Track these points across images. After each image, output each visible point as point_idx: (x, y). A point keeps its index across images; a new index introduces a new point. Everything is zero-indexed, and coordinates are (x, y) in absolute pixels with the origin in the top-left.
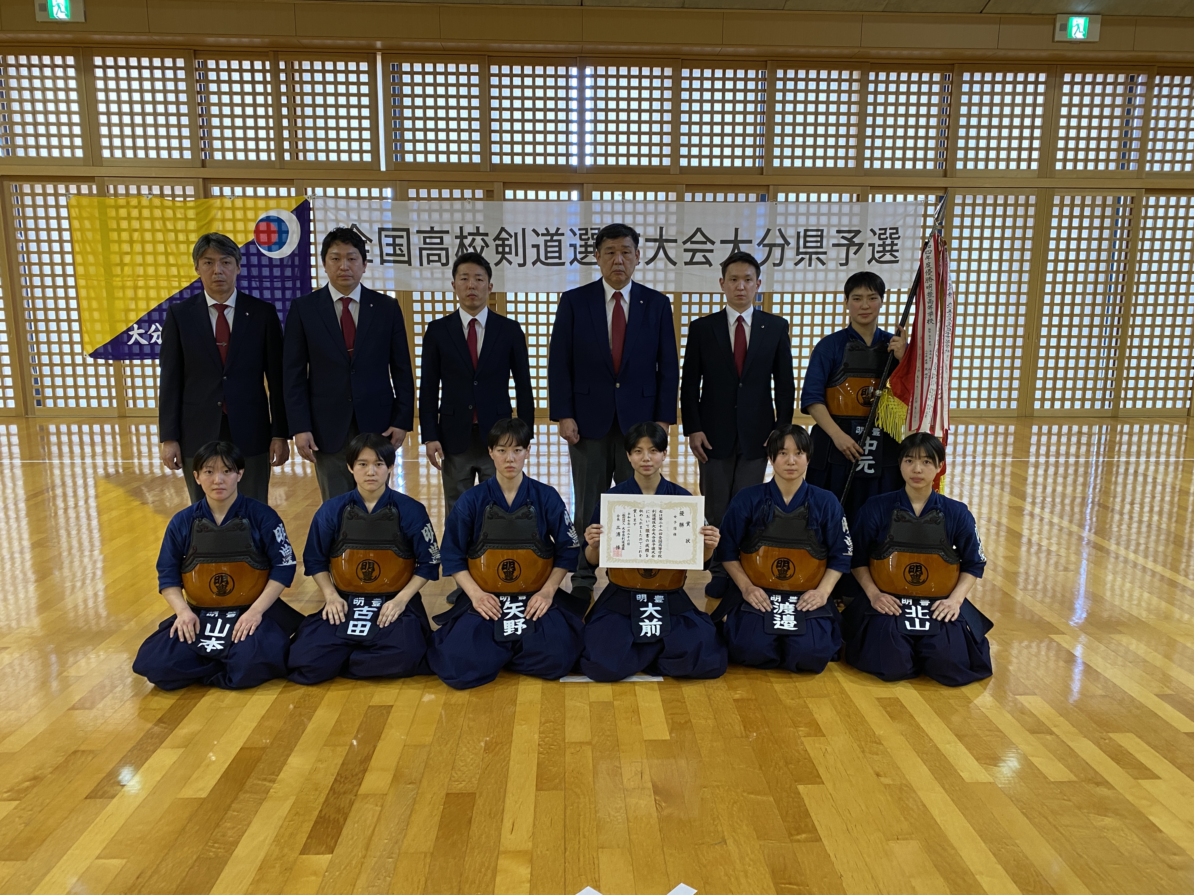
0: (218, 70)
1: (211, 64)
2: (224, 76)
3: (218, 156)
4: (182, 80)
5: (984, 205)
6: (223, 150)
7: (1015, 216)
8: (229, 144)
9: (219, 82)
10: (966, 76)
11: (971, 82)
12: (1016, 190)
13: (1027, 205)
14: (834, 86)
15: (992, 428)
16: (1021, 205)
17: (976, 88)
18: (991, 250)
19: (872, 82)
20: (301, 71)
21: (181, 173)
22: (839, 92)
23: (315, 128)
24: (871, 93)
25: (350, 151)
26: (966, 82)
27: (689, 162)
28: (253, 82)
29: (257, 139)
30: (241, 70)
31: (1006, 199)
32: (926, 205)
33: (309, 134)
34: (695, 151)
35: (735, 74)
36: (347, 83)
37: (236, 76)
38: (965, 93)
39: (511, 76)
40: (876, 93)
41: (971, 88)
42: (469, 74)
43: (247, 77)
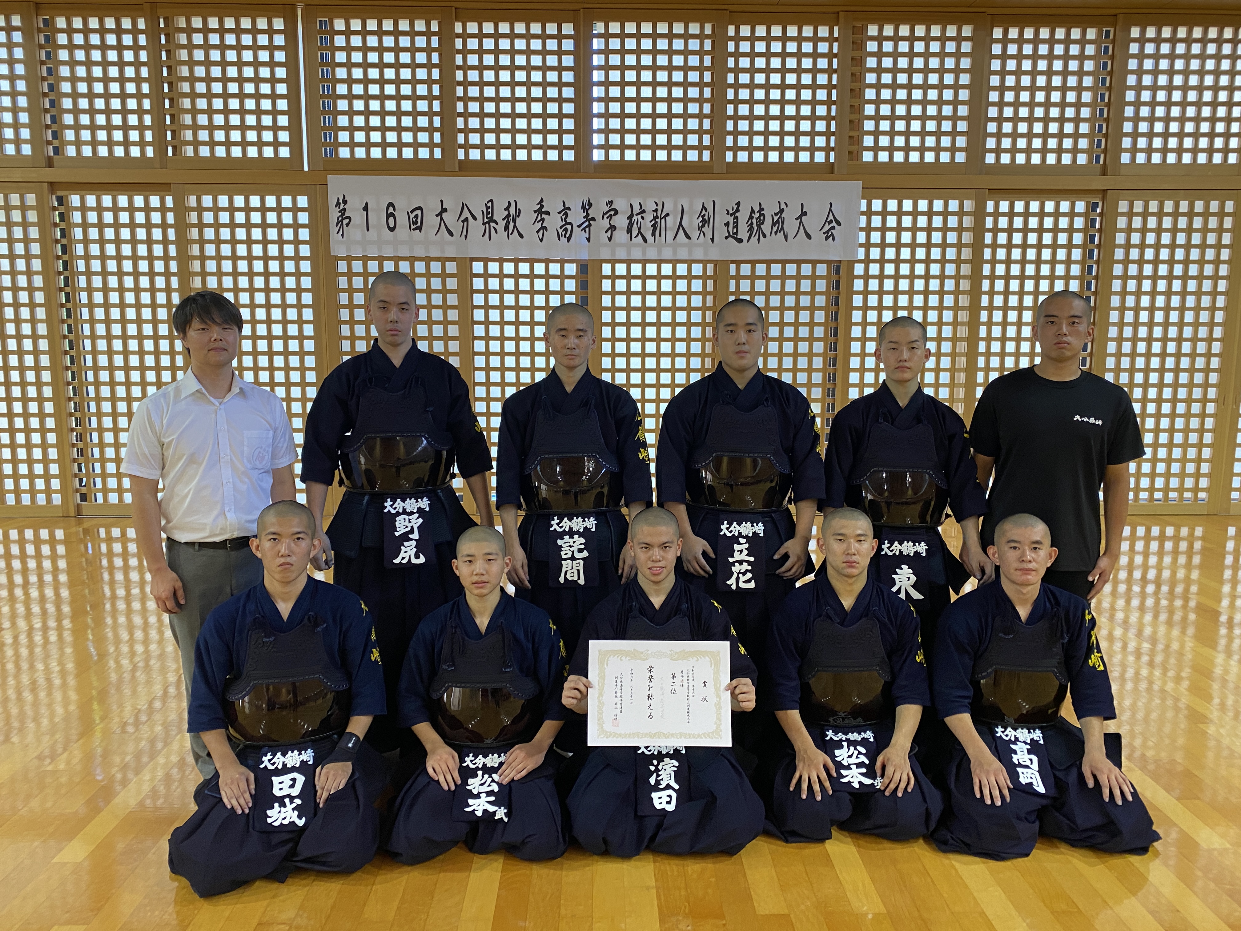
0: (70, 31)
1: (61, 23)
2: (79, 39)
3: (71, 151)
4: (18, 45)
5: (1160, 215)
6: (78, 143)
7: (1205, 230)
8: (86, 135)
9: (71, 47)
10: (1135, 32)
11: (1142, 41)
12: (1206, 194)
13: (1221, 214)
14: (935, 47)
15: (1170, 531)
16: (1213, 214)
17: (1150, 48)
18: (1170, 278)
19: (997, 41)
20: (190, 31)
21: (17, 176)
22: (942, 55)
23: (210, 112)
24: (996, 57)
25: (260, 144)
26: (1135, 40)
27: (735, 156)
28: (120, 48)
29: (125, 128)
30: (102, 31)
31: (1192, 206)
32: (1072, 215)
33: (203, 119)
34: (743, 141)
35: (800, 31)
36: (255, 48)
37: (95, 39)
38: (1133, 56)
39: (480, 36)
40: (1004, 57)
41: (1142, 48)
42: (428, 34)
43: (111, 40)
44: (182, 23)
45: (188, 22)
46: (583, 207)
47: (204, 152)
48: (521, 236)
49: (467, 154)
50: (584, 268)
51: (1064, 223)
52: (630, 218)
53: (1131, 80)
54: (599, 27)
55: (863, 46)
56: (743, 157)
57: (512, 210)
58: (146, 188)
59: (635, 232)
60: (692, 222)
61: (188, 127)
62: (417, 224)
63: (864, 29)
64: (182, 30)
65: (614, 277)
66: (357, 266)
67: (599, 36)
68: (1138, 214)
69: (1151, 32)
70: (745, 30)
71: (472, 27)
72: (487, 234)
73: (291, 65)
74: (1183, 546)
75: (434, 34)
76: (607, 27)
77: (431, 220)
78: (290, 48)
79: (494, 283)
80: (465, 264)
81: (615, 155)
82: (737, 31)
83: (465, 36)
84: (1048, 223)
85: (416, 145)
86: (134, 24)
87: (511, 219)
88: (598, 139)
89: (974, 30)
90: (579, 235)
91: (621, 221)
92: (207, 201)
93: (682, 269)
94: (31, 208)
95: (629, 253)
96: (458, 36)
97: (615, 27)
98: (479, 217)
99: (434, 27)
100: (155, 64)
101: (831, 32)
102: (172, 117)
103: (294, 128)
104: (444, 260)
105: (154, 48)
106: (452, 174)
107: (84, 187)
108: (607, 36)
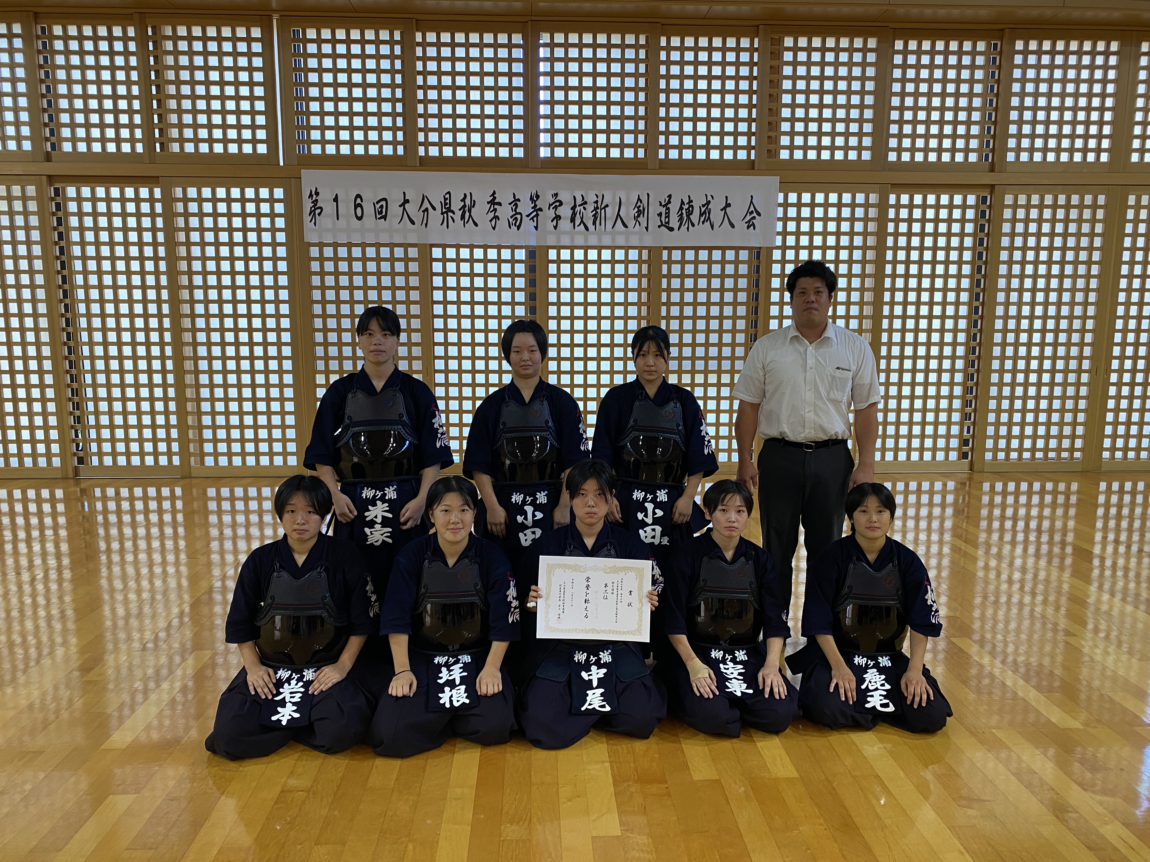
0: (66, 38)
1: (58, 30)
2: (74, 45)
3: (67, 147)
4: (18, 50)
5: (1041, 207)
6: (74, 140)
7: (1080, 221)
9: (67, 53)
10: (1019, 45)
11: (1026, 52)
12: (1081, 188)
13: (1094, 207)
14: (844, 57)
15: (1049, 486)
16: (1087, 207)
17: (1032, 59)
18: (1049, 263)
19: (898, 52)
20: (175, 38)
21: (18, 169)
22: (850, 64)
23: (195, 112)
24: (898, 66)
25: (240, 141)
26: (1019, 52)
27: (667, 154)
28: (112, 53)
29: (117, 126)
30: (96, 38)
31: (1068, 199)
32: (964, 207)
33: (188, 119)
34: (674, 140)
35: (724, 42)
36: (235, 54)
37: (89, 46)
38: (1018, 66)
39: (439, 45)
40: (904, 66)
41: (1025, 60)
42: (391, 43)
43: (104, 46)
44: (168, 31)
45: (174, 31)
46: (531, 198)
47: (189, 148)
48: (476, 225)
49: (427, 151)
50: (531, 253)
51: (957, 214)
52: (573, 208)
53: (1016, 87)
54: (545, 38)
55: (780, 56)
56: (674, 154)
57: (468, 201)
58: (136, 181)
59: (578, 221)
60: (628, 212)
61: (174, 126)
62: (382, 214)
63: (781, 41)
64: (168, 38)
65: (559, 262)
66: (328, 252)
67: (545, 45)
68: (1021, 206)
69: (1033, 45)
70: (675, 41)
71: (431, 37)
72: (445, 222)
73: (268, 69)
74: (1061, 499)
75: (397, 42)
76: (552, 38)
77: (394, 210)
78: (267, 54)
79: (451, 267)
80: (425, 249)
81: (559, 152)
82: (668, 42)
83: (424, 44)
84: (944, 214)
85: (381, 143)
86: (125, 31)
87: (467, 210)
88: (544, 138)
89: (878, 42)
90: (528, 224)
91: (565, 211)
92: (192, 192)
93: (620, 255)
94: (32, 198)
95: (572, 240)
96: (419, 44)
97: (559, 38)
98: (438, 207)
99: (397, 36)
100: (143, 69)
101: (752, 43)
102: (160, 116)
103: (271, 127)
104: (406, 246)
105: (142, 53)
106: (414, 168)
107: (79, 180)
108: (552, 45)
